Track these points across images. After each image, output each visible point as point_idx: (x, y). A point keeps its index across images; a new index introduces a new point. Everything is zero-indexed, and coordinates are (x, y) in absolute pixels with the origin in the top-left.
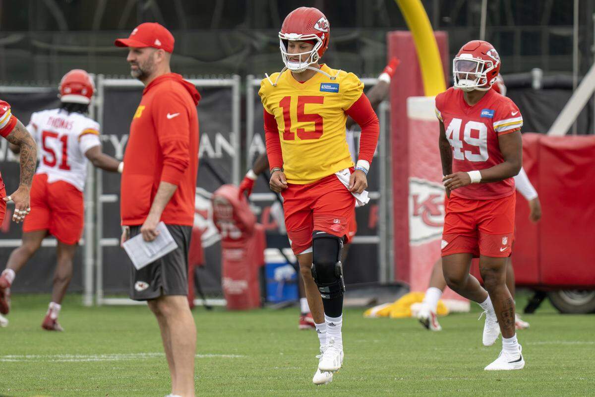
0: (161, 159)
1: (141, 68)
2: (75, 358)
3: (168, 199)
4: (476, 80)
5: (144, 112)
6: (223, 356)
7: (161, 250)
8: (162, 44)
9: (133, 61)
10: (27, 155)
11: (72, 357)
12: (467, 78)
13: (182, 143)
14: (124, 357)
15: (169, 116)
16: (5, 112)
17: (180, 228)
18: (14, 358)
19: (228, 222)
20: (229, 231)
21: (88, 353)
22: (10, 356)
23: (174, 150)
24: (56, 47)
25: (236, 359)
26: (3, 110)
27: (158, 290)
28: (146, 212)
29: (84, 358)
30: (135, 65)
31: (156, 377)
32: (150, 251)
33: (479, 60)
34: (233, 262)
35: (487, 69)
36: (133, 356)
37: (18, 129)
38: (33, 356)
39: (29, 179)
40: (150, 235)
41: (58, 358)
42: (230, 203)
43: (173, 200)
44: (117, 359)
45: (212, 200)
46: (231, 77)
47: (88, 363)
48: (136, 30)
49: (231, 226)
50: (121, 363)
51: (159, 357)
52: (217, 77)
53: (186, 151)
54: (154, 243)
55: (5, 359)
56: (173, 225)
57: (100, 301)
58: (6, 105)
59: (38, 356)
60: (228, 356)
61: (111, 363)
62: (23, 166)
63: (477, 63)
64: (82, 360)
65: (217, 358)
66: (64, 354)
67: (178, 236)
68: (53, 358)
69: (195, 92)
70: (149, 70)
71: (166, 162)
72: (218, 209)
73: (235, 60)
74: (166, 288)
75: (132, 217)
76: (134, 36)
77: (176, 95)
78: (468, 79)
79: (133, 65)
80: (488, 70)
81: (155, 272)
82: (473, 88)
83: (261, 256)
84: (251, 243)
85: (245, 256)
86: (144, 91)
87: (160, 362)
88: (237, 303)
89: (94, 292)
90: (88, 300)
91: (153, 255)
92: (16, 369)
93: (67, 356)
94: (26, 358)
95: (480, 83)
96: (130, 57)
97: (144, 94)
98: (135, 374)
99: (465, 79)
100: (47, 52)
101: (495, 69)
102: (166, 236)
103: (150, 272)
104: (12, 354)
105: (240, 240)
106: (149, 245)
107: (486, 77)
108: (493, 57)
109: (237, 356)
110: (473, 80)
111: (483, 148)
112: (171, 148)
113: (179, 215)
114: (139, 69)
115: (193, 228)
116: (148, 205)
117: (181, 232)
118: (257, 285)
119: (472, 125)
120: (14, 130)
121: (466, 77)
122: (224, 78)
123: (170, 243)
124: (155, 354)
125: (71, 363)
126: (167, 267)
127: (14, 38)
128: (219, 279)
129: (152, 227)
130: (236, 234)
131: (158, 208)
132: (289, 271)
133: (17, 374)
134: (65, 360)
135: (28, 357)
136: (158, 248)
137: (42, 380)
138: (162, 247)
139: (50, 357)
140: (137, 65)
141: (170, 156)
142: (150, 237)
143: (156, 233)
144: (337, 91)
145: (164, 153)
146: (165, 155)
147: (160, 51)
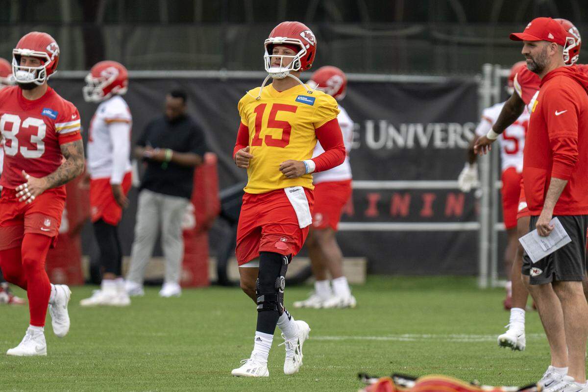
0: (550, 155)
2: (469, 338)
3: (560, 193)
5: (537, 107)
7: (556, 244)
8: (554, 37)
9: (527, 54)
11: (467, 336)
13: (569, 139)
15: (557, 114)
17: (575, 219)
18: (411, 338)
21: (483, 333)
22: (407, 335)
23: (562, 146)
24: (456, 38)
27: (551, 276)
28: (541, 204)
29: (478, 338)
31: (547, 357)
32: (545, 245)
38: (430, 336)
40: (545, 230)
41: (452, 338)
43: (566, 192)
47: (482, 343)
48: (530, 24)
53: (574, 147)
55: (402, 338)
56: (567, 216)
57: (495, 282)
59: (434, 336)
64: (477, 340)
66: (459, 333)
68: (448, 337)
70: (543, 64)
71: (555, 158)
74: (558, 274)
76: (528, 29)
79: (528, 58)
89: (489, 274)
90: (483, 282)
91: (548, 249)
92: (412, 348)
93: (463, 336)
94: (421, 338)
96: (524, 50)
100: (447, 43)
102: (560, 231)
104: (409, 333)
112: (559, 144)
114: (534, 62)
123: (565, 237)
125: (466, 343)
127: (415, 29)
129: (545, 223)
133: (413, 352)
134: (460, 340)
135: (425, 336)
136: (553, 243)
137: (437, 358)
138: (557, 241)
139: (446, 336)
140: (531, 58)
141: (558, 152)
142: (545, 232)
143: (550, 228)
144: (312, 104)
145: (553, 149)
146: (554, 151)
147: (553, 45)
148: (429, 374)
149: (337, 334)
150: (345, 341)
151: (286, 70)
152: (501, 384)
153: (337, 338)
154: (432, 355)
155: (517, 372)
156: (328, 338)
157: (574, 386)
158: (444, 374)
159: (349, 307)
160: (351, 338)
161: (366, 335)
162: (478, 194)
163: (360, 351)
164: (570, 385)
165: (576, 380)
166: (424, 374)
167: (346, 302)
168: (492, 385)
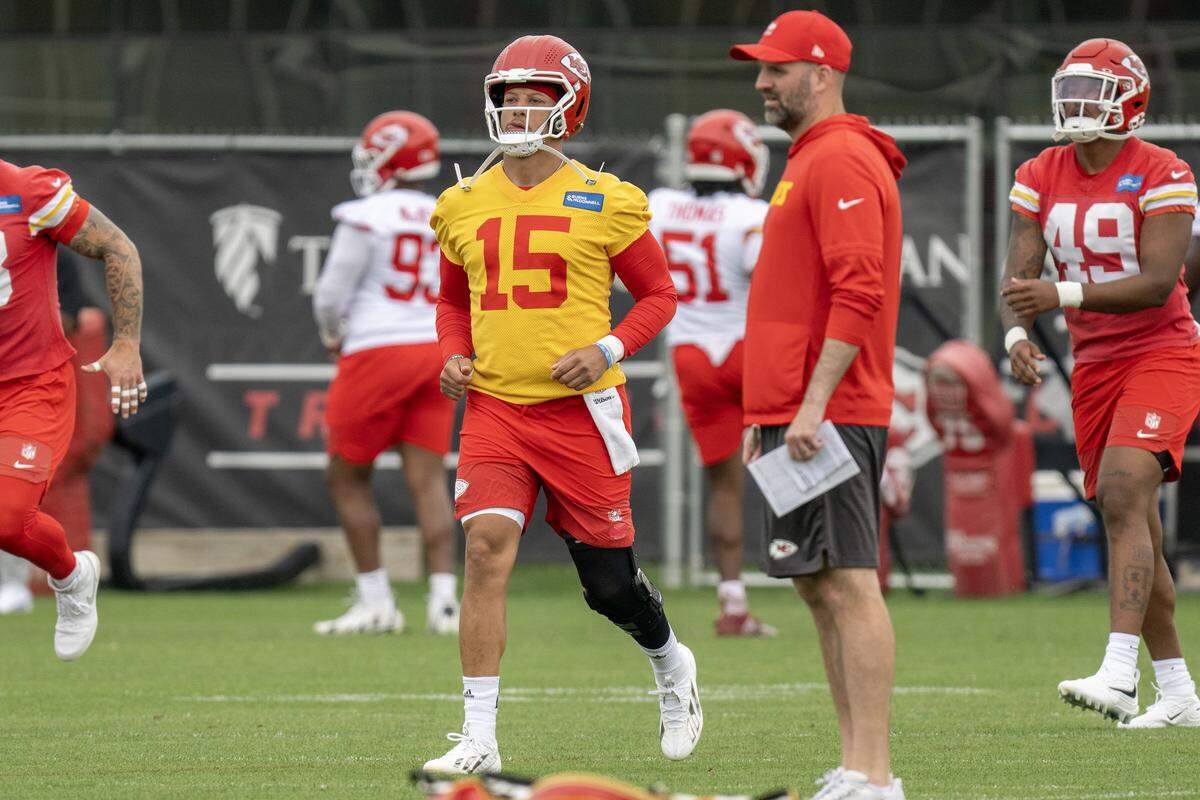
0: (825, 292)
1: (785, 104)
3: (842, 373)
4: (1100, 117)
5: (790, 193)
6: (948, 690)
7: (827, 478)
8: (826, 54)
9: (767, 90)
10: (118, 275)
11: (640, 691)
12: (1081, 112)
13: (869, 259)
14: (744, 692)
15: (843, 205)
16: (58, 189)
17: (863, 431)
18: (521, 695)
19: (956, 418)
20: (958, 435)
22: (513, 691)
23: (852, 274)
25: (973, 696)
26: (53, 187)
27: (819, 557)
28: (797, 399)
30: (774, 99)
31: (810, 734)
32: (804, 479)
33: (1106, 75)
34: (969, 499)
35: (1125, 94)
36: (763, 691)
37: (94, 225)
38: (560, 690)
39: (132, 324)
40: (804, 447)
41: (609, 695)
42: (962, 379)
43: (850, 376)
44: (732, 697)
45: (926, 374)
46: (963, 122)
48: (773, 26)
49: (964, 425)
50: (738, 704)
51: (817, 692)
52: (935, 122)
53: (878, 276)
54: (812, 464)
56: (849, 425)
57: (698, 577)
58: (58, 175)
59: (571, 691)
60: (958, 691)
61: (719, 704)
62: (116, 299)
63: (1102, 80)
65: (935, 695)
66: (624, 686)
67: (861, 448)
68: (601, 694)
69: (896, 153)
70: (800, 109)
71: (835, 299)
72: (936, 390)
73: (971, 88)
74: (833, 552)
75: (766, 407)
76: (768, 37)
77: (856, 159)
78: (1085, 115)
79: (768, 99)
80: (1125, 97)
81: (811, 522)
82: (1095, 132)
83: (1024, 487)
84: (1004, 461)
85: (993, 487)
86: (791, 151)
87: (818, 702)
88: (976, 583)
89: (685, 560)
90: (672, 575)
91: (810, 489)
92: (525, 717)
93: (630, 690)
94: (544, 695)
95: (1109, 123)
96: (761, 82)
97: (791, 157)
98: (769, 726)
99: (1077, 115)
101: (1139, 94)
102: (837, 451)
103: (800, 523)
104: (517, 686)
105: (984, 453)
106: (802, 467)
107: (1120, 111)
108: (1134, 71)
109: (977, 691)
110: (1095, 118)
111: (1129, 257)
112: (846, 270)
113: (861, 404)
114: (781, 106)
115: (889, 430)
116: (798, 384)
117: (867, 439)
118: (1017, 547)
119: (1100, 211)
120: (85, 225)
121: (1079, 111)
122: (950, 122)
123: (845, 463)
124: (809, 686)
125: (639, 705)
126: (836, 512)
128: (938, 534)
129: (809, 432)
130: (974, 442)
131: (819, 391)
132: (1081, 517)
133: (526, 726)
134: (624, 700)
135: (550, 691)
136: (820, 474)
137: (577, 739)
138: (828, 472)
139: (594, 691)
140: (776, 97)
141: (843, 286)
142: (805, 452)
143: (816, 443)
144: (599, 209)
145: (833, 280)
146: (834, 284)
147: (823, 70)
148: (559, 770)
149: (365, 689)
150: (383, 703)
151: (536, 137)
152: (713, 790)
153: (365, 698)
154: (566, 732)
155: (747, 767)
156: (346, 697)
157: (867, 791)
158: (593, 770)
159: (389, 631)
160: (395, 696)
161: (424, 692)
162: (660, 389)
163: (414, 724)
164: (859, 790)
165: (871, 781)
166: (549, 771)
167: (384, 623)
168: (693, 793)
